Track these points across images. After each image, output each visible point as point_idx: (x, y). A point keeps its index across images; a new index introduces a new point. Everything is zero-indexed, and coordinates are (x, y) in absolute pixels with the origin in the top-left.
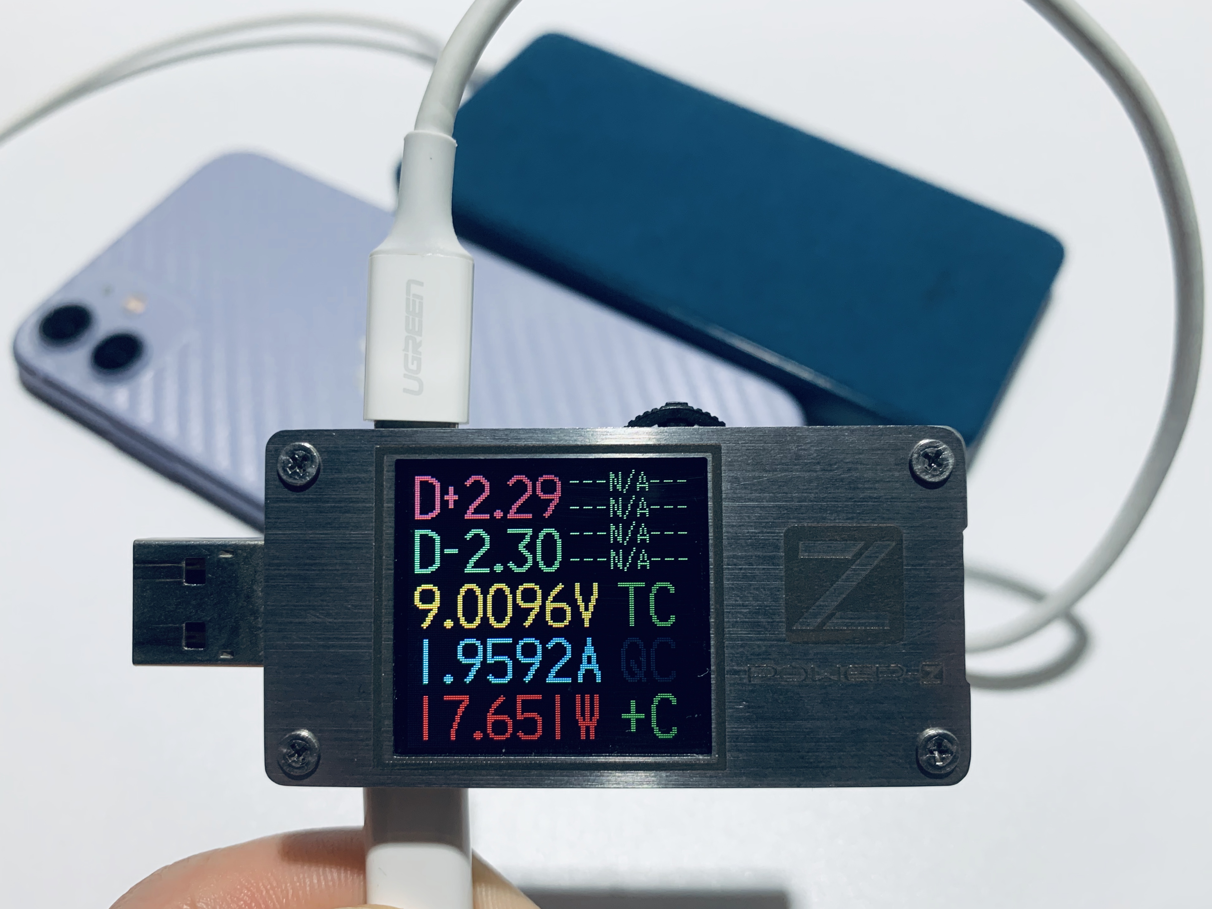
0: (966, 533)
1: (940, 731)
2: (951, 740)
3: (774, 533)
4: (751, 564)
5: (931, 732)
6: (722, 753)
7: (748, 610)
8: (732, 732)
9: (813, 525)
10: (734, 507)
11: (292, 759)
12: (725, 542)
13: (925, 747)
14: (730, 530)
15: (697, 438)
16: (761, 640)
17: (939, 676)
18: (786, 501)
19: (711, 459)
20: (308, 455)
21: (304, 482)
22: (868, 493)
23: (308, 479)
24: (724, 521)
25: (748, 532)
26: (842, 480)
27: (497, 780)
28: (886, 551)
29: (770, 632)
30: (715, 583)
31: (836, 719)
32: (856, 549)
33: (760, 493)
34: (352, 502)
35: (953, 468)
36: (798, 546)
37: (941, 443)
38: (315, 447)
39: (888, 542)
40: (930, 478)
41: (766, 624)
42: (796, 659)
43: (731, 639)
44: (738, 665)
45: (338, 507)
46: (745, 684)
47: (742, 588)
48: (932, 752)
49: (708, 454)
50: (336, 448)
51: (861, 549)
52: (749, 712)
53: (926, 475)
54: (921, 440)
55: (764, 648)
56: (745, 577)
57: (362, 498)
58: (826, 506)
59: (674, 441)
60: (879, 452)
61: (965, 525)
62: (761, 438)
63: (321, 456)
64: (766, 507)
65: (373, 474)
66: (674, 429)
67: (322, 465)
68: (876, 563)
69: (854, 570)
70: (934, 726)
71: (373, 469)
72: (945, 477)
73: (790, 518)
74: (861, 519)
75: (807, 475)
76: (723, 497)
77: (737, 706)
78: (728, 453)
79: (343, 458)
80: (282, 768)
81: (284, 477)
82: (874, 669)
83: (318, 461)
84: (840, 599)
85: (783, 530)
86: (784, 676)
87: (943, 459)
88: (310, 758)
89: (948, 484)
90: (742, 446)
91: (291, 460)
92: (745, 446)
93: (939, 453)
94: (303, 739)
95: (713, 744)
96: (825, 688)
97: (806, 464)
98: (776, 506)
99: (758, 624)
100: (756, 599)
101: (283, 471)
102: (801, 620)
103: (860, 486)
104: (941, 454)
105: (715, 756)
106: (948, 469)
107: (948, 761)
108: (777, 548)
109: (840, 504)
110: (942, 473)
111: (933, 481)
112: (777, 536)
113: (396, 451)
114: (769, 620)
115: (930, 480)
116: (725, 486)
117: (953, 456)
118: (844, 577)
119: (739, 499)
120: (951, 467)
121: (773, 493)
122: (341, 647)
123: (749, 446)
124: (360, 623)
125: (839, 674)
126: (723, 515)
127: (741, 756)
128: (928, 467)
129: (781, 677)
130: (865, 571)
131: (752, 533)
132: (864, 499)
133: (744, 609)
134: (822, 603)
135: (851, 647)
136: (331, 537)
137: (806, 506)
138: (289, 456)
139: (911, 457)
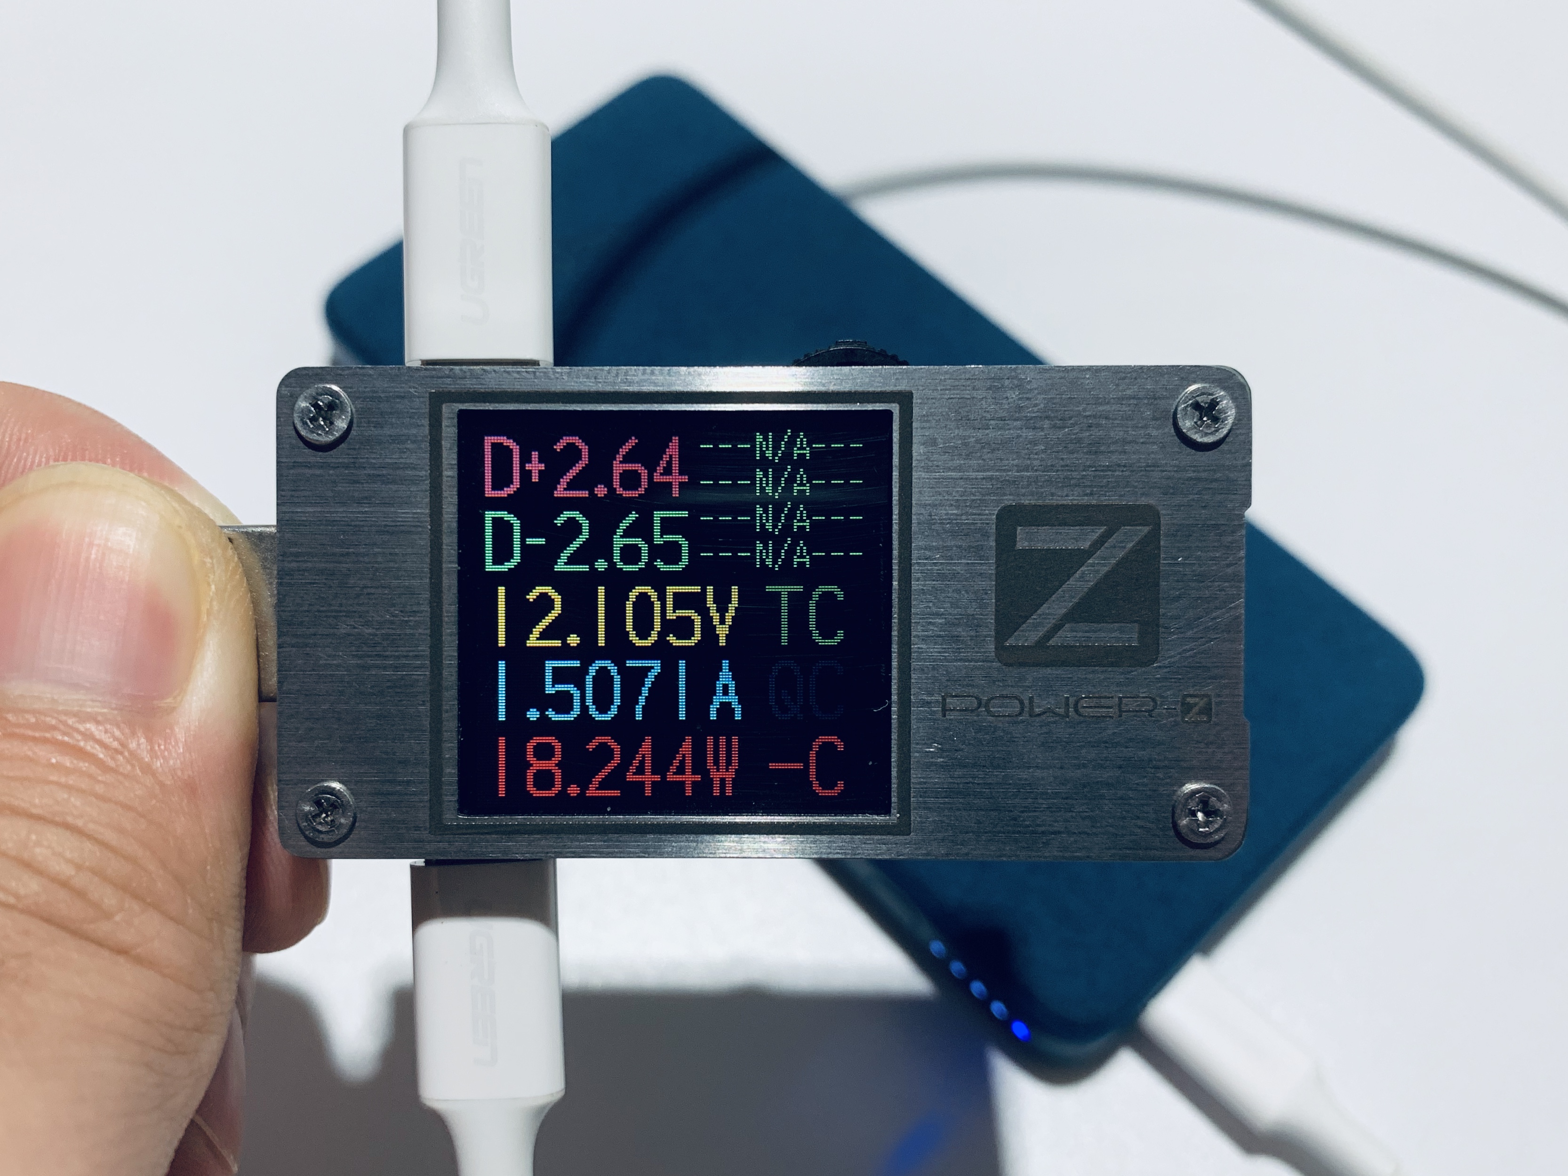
0: (1248, 514)
1: (1205, 785)
2: (1220, 798)
3: (983, 515)
4: (949, 558)
5: (1190, 787)
6: (905, 811)
7: (944, 620)
8: (920, 783)
9: (1038, 503)
10: (928, 478)
11: (317, 820)
12: (914, 527)
13: (1186, 804)
14: (923, 511)
15: (880, 382)
16: (962, 660)
17: (1205, 710)
18: (1001, 471)
19: (898, 412)
20: (337, 401)
21: (331, 438)
22: (1115, 458)
23: (337, 435)
24: (913, 499)
25: (947, 514)
26: (1079, 441)
27: (600, 846)
28: (1136, 539)
29: (974, 650)
30: (899, 585)
31: (1062, 768)
32: (1095, 536)
33: (965, 460)
34: (399, 468)
35: (1234, 424)
36: (1015, 531)
37: (1217, 388)
38: (346, 391)
39: (1140, 527)
40: (1202, 437)
41: (969, 638)
42: (1009, 686)
43: (921, 659)
44: (930, 694)
45: (378, 476)
46: (938, 720)
47: (937, 590)
48: (1194, 814)
49: (893, 405)
50: (375, 393)
51: (1102, 537)
52: (943, 758)
53: (1196, 433)
54: (1191, 385)
55: (964, 672)
56: (941, 575)
57: (411, 463)
58: (1056, 477)
59: (846, 387)
60: (1132, 402)
61: (1247, 503)
63: (354, 404)
64: (973, 479)
65: (426, 430)
66: (847, 370)
67: (355, 416)
68: (1122, 555)
69: (1093, 565)
70: (1197, 780)
71: (426, 422)
72: (1222, 436)
73: (1005, 495)
74: (1105, 495)
75: (1030, 434)
76: (914, 465)
77: (927, 748)
78: (921, 403)
79: (384, 406)
80: (302, 832)
81: (303, 433)
82: (1116, 699)
83: (349, 410)
84: (1070, 605)
85: (995, 510)
87: (1220, 411)
88: (343, 821)
89: (1224, 447)
90: (941, 395)
91: (313, 409)
92: (945, 394)
93: (1214, 404)
94: (332, 791)
95: (893, 801)
96: (1048, 724)
97: (1030, 419)
98: (987, 477)
99: (956, 639)
100: (955, 605)
101: (301, 424)
102: (1016, 633)
103: (1104, 449)
104: (1218, 403)
105: (895, 816)
106: (1227, 425)
107: (1217, 826)
109: (1075, 475)
110: (1217, 430)
111: (1205, 441)
112: (986, 519)
113: (459, 398)
114: (973, 634)
115: (1201, 440)
116: (918, 450)
117: (1234, 406)
118: (1077, 575)
119: (935, 468)
120: (1231, 422)
121: (983, 460)
122: (385, 668)
123: (950, 394)
124: (413, 635)
125: (1067, 705)
126: (913, 490)
127: (933, 817)
128: (1199, 423)
129: (988, 711)
130: (1105, 566)
131: (952, 514)
132: (1108, 468)
133: (939, 619)
134: (1047, 611)
135: (1085, 671)
136: (369, 517)
137: (1029, 477)
138: (310, 403)
139: (1176, 409)
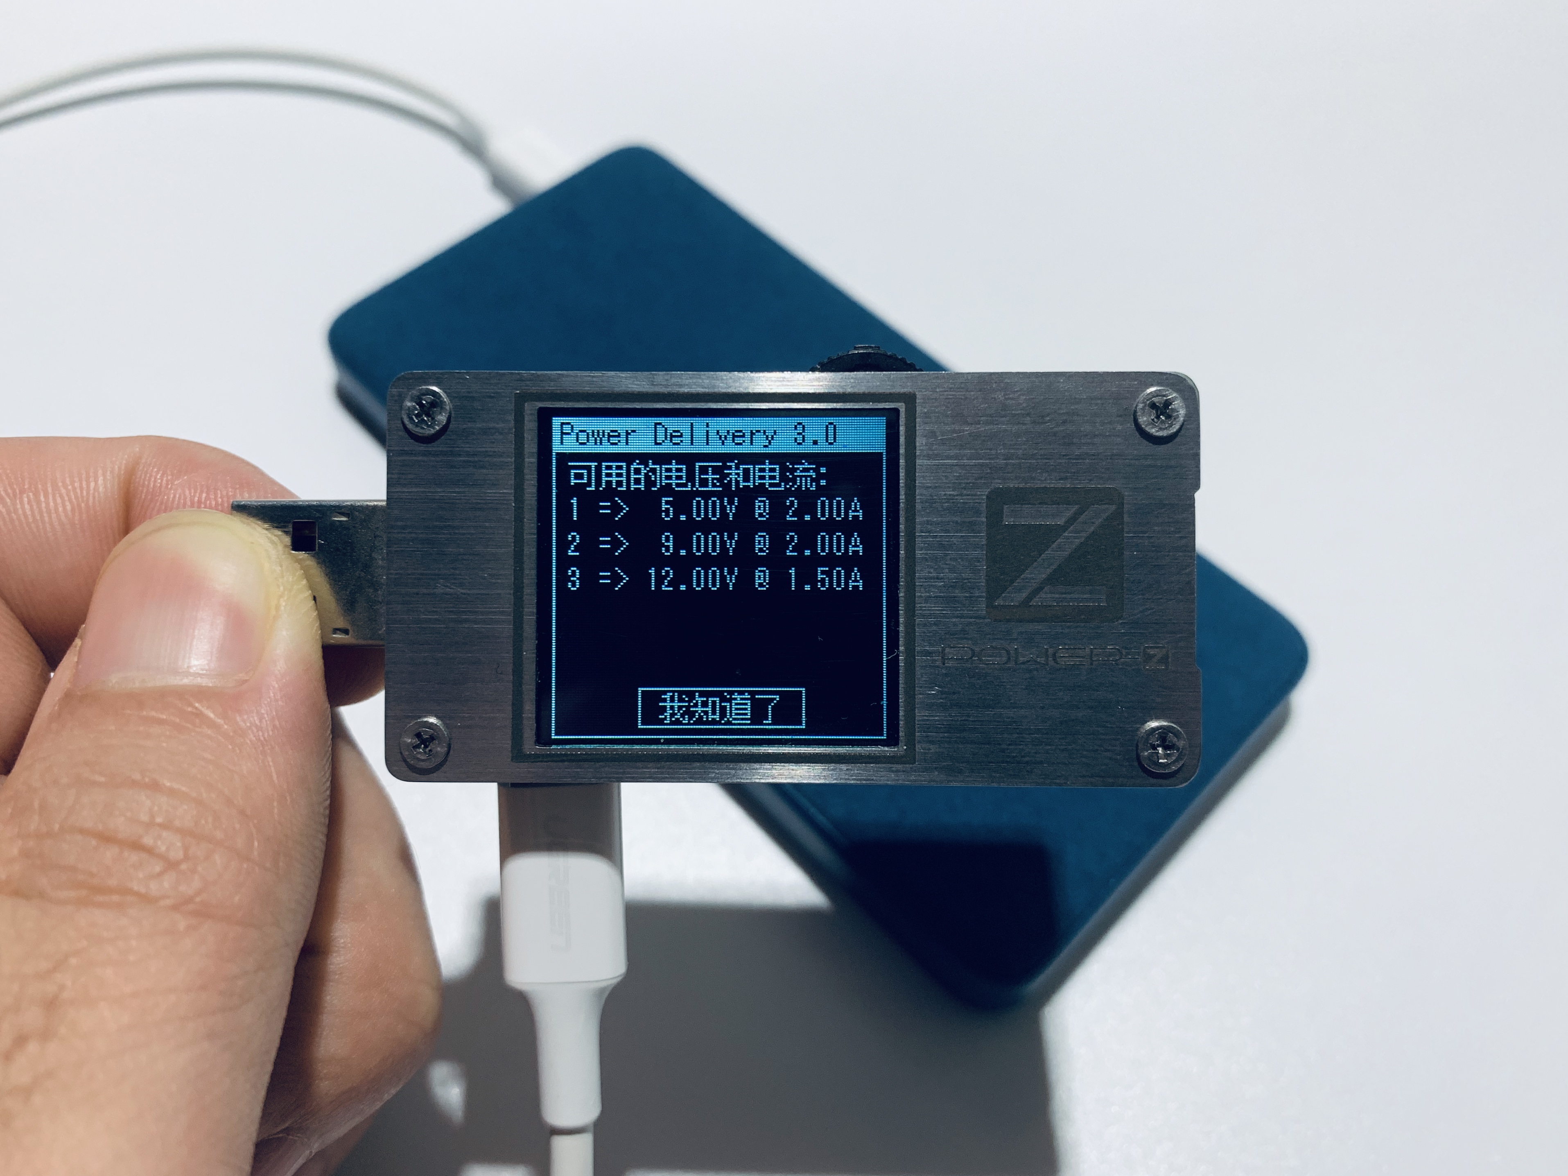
0: (1198, 495)
1: (1165, 724)
2: (1177, 734)
3: (975, 495)
4: (947, 531)
5: (1154, 724)
6: (911, 744)
7: (943, 584)
8: (923, 720)
9: (1021, 486)
10: (929, 465)
11: (418, 750)
12: (918, 506)
13: (1147, 740)
14: (925, 492)
15: (889, 385)
16: (957, 617)
17: (1164, 660)
18: (990, 459)
19: (904, 409)
20: (437, 400)
21: (432, 431)
22: (1084, 449)
23: (437, 428)
24: (917, 482)
25: (945, 495)
26: (1055, 434)
27: (655, 773)
28: (1104, 516)
29: (969, 608)
30: (906, 553)
31: (1042, 708)
32: (1069, 514)
33: (960, 449)
34: (488, 456)
35: (1184, 421)
36: (1003, 509)
37: (1170, 391)
38: (445, 392)
39: (1107, 506)
40: (1157, 431)
41: (964, 599)
42: (997, 639)
43: (923, 616)
44: (931, 645)
45: (470, 462)
46: (938, 667)
47: (937, 558)
48: (1154, 748)
49: (900, 404)
50: (469, 392)
51: (1075, 514)
52: (943, 699)
53: (1153, 428)
54: (1148, 388)
55: (960, 627)
56: (942, 546)
57: (499, 451)
58: (1036, 464)
59: (861, 389)
60: (1099, 402)
61: (1197, 486)
62: (962, 386)
63: (451, 402)
64: (966, 465)
65: (512, 424)
66: (861, 374)
67: (453, 413)
68: (1092, 529)
69: (1067, 538)
70: (1157, 718)
71: (511, 418)
72: (1175, 430)
73: (994, 479)
74: (1077, 479)
75: (1015, 428)
76: (917, 454)
77: (929, 691)
78: (923, 403)
79: (477, 405)
80: (405, 761)
81: (410, 426)
82: (1087, 650)
83: (448, 408)
84: (1049, 571)
85: (986, 492)
86: (984, 658)
87: (1173, 410)
88: (439, 749)
89: (1178, 439)
90: (940, 395)
91: (417, 407)
92: (943, 395)
93: (1168, 403)
94: (431, 726)
95: (901, 734)
96: (1030, 671)
97: (1015, 415)
98: (979, 464)
99: (954, 600)
100: (952, 570)
101: (408, 419)
102: (1003, 595)
103: (1075, 440)
104: (1171, 404)
105: (903, 748)
106: (1179, 421)
107: (1174, 758)
108: (978, 513)
109: (1052, 462)
110: (1171, 426)
111: (1161, 435)
112: (979, 499)
113: (539, 397)
114: (967, 595)
115: (1157, 434)
116: (920, 441)
117: (1184, 406)
118: (1054, 546)
119: (936, 456)
120: (1182, 419)
121: (975, 449)
122: (476, 622)
123: (947, 395)
124: (499, 594)
125: (1047, 656)
126: (917, 474)
127: (934, 748)
128: (1155, 420)
129: (980, 660)
130: (1078, 538)
131: (950, 495)
132: (1079, 457)
133: (939, 582)
134: (1029, 576)
135: (1062, 626)
136: (464, 496)
137: (1013, 465)
138: (416, 402)
139: (1136, 407)
